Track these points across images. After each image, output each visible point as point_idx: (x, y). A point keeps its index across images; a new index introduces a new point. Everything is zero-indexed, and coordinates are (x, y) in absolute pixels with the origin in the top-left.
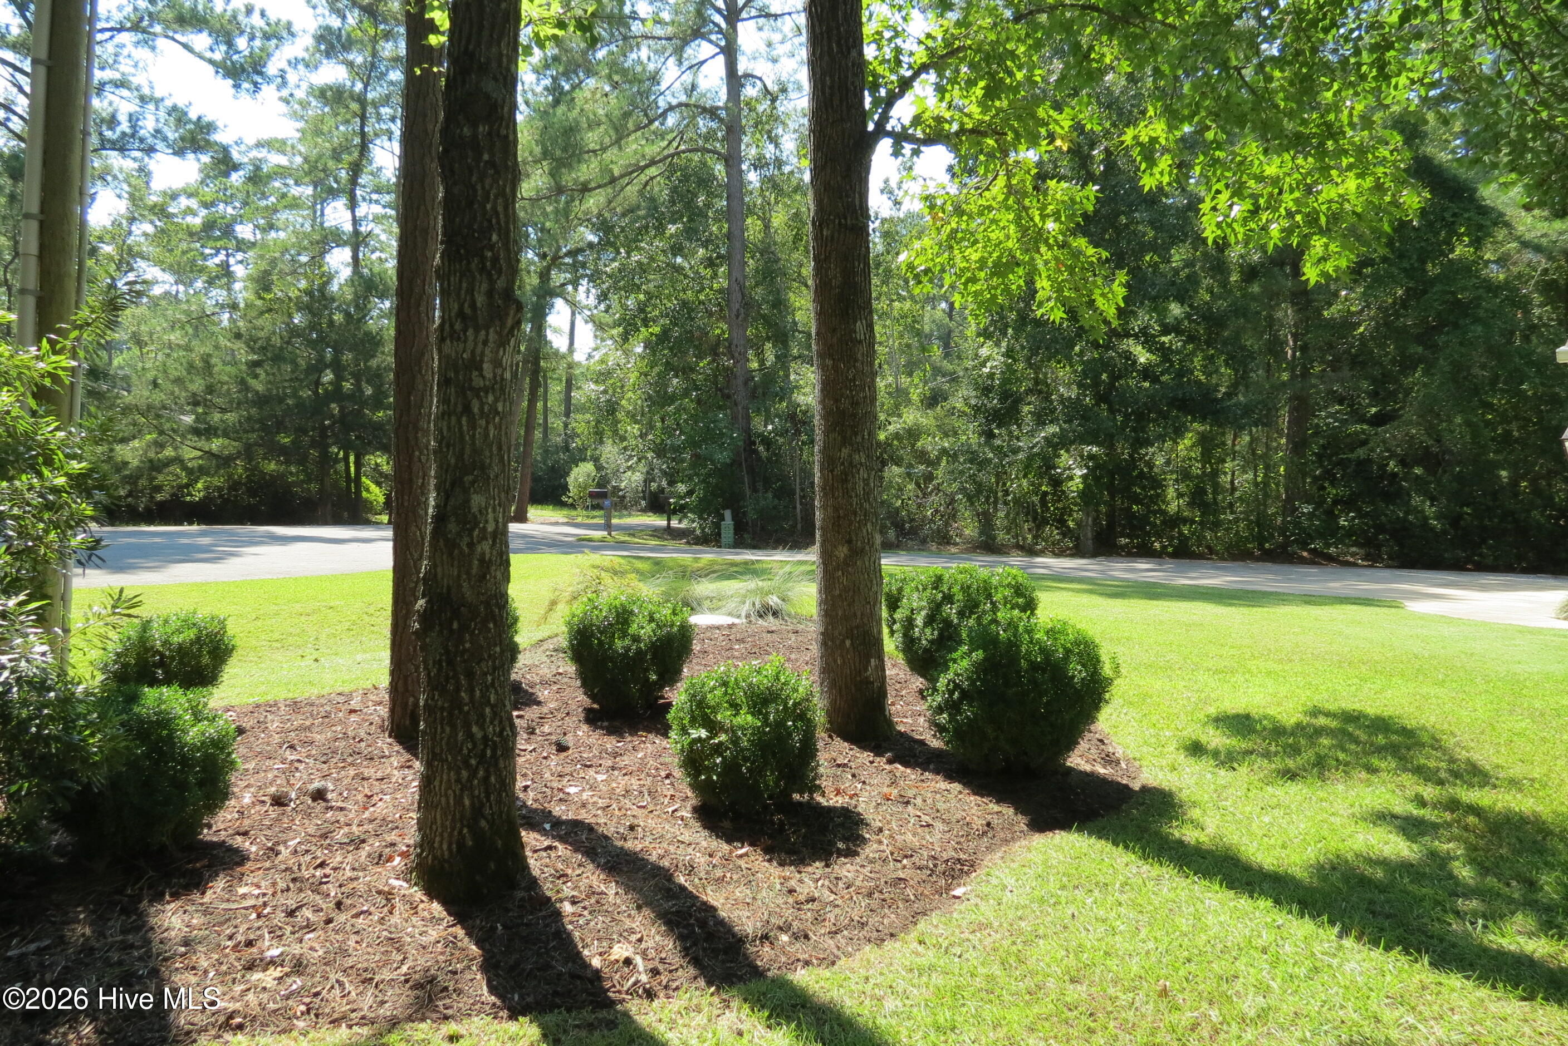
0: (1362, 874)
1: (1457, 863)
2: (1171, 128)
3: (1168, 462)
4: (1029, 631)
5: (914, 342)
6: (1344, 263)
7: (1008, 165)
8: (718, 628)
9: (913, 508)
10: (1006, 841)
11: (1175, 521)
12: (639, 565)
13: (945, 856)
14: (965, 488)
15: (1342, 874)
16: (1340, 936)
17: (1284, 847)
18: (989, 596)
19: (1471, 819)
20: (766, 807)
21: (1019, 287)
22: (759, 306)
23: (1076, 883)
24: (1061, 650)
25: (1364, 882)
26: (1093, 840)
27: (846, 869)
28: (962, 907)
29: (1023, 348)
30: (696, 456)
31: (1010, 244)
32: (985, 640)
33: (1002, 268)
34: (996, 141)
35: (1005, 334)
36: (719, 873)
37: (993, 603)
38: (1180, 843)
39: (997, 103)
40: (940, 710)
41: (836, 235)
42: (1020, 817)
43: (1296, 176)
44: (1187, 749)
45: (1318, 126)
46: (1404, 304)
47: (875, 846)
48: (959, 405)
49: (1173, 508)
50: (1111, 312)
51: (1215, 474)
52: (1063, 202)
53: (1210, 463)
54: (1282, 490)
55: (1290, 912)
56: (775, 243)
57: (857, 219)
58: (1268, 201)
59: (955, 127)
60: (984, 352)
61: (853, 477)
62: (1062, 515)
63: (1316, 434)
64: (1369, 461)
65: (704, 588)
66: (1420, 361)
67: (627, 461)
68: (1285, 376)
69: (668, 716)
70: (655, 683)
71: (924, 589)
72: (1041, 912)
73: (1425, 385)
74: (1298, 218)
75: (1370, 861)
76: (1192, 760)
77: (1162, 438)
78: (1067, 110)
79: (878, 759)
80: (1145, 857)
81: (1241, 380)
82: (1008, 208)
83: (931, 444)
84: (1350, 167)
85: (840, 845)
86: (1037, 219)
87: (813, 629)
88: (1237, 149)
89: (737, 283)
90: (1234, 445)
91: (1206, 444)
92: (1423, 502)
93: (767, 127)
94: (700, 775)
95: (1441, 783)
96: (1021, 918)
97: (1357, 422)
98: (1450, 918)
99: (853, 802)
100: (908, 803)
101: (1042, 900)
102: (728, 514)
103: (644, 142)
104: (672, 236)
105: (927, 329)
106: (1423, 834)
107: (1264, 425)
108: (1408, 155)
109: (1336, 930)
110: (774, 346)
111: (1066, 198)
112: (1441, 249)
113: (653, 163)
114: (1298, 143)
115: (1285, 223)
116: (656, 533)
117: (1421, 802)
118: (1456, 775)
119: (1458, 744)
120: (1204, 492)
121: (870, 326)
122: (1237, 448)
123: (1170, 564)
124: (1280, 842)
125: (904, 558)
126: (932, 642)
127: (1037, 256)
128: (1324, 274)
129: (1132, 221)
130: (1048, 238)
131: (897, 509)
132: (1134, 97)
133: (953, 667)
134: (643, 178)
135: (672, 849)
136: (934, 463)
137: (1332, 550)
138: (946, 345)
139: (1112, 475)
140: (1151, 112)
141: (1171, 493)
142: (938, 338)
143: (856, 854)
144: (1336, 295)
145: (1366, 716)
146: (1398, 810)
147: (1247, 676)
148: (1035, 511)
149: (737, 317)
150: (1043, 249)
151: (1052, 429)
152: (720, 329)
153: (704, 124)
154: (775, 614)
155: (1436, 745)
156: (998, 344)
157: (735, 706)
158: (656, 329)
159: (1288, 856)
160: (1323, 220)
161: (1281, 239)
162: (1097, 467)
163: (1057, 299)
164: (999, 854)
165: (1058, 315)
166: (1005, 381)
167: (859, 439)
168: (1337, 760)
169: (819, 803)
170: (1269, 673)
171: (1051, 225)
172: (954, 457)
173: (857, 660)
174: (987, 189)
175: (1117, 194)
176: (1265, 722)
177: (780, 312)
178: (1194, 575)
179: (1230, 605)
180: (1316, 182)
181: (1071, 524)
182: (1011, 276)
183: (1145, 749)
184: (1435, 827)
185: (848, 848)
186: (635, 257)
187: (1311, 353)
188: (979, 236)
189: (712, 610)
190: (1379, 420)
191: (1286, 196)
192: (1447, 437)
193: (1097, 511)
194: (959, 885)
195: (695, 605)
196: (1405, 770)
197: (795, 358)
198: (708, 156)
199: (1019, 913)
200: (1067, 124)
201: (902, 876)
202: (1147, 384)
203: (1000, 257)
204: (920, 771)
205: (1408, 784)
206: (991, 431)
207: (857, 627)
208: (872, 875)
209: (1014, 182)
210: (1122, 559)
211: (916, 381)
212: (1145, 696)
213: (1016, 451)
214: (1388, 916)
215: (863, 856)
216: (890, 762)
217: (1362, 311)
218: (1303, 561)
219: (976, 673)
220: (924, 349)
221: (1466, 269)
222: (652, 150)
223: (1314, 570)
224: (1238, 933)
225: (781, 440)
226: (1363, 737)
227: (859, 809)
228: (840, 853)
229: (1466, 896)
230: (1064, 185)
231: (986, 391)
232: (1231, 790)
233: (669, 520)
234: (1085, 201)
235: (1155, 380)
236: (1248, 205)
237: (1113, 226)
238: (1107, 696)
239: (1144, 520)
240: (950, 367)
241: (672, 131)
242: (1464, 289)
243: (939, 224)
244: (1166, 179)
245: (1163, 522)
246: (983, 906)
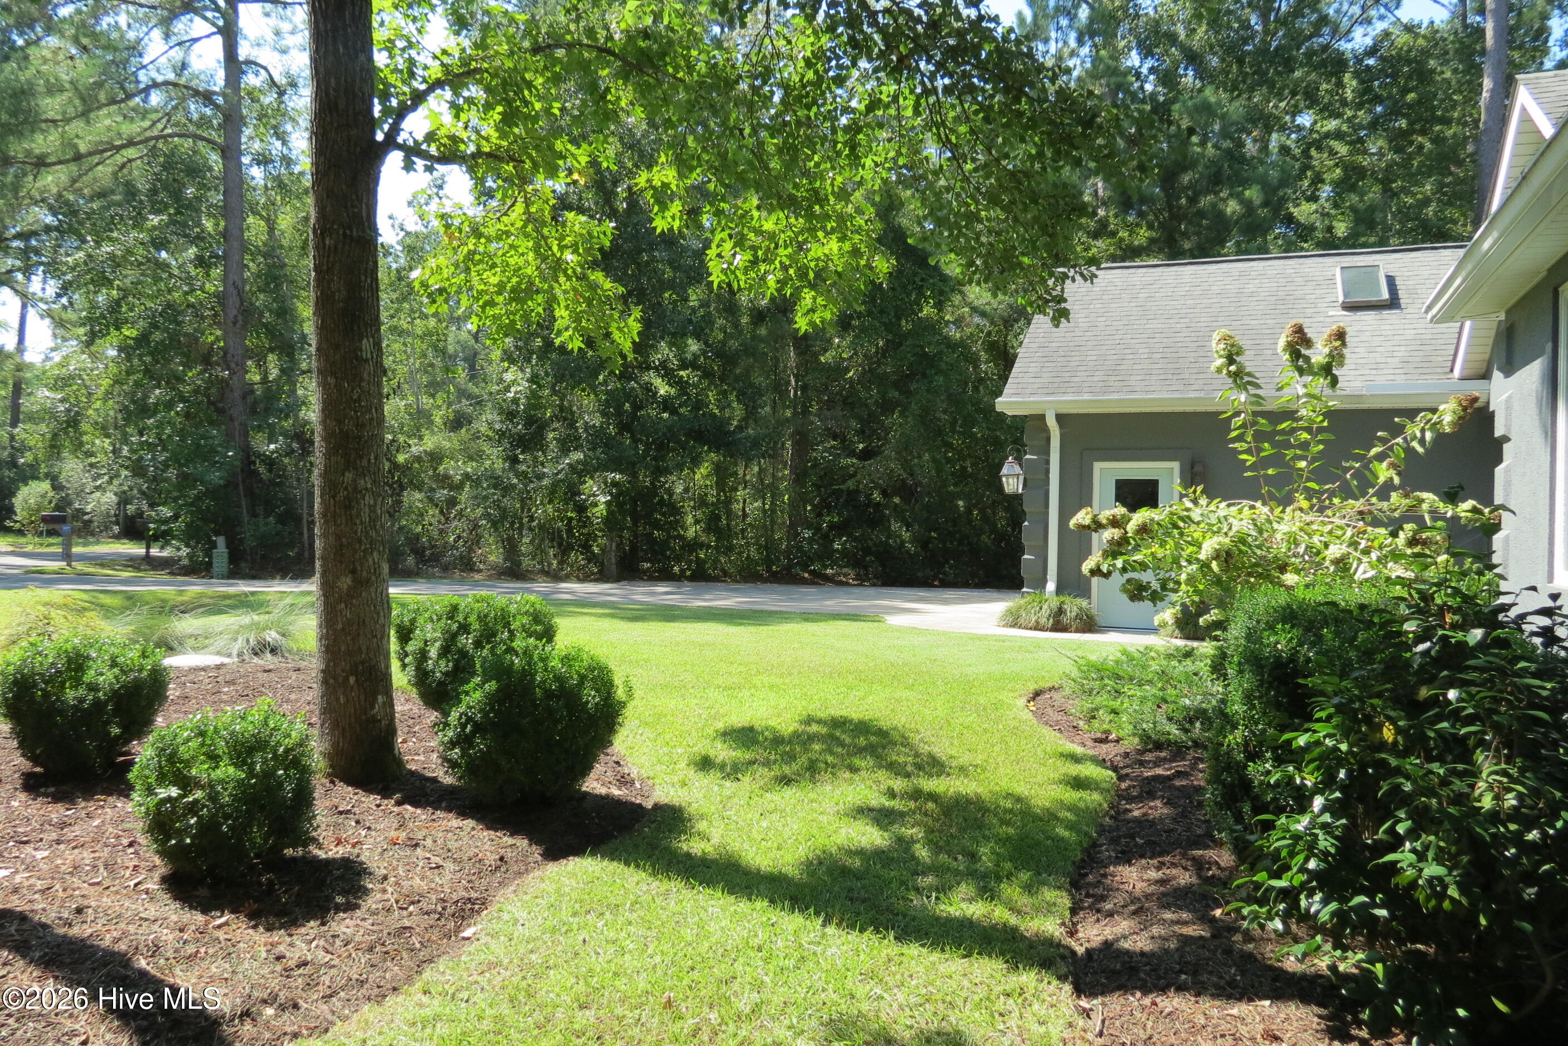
0: (844, 866)
1: (918, 846)
2: (681, 176)
3: (686, 490)
4: (544, 660)
5: (438, 362)
6: (828, 315)
7: (526, 192)
8: (203, 669)
9: (435, 534)
10: (519, 874)
11: (694, 545)
12: (107, 600)
13: (455, 897)
14: (489, 514)
15: (828, 868)
16: (824, 925)
17: (779, 849)
18: (507, 625)
19: (930, 805)
20: (252, 867)
21: (538, 314)
22: (261, 315)
23: (588, 907)
24: (575, 677)
25: (843, 872)
26: (606, 863)
27: (344, 925)
28: (472, 949)
29: (547, 374)
30: (183, 477)
31: (529, 271)
32: (498, 671)
33: (521, 294)
34: (514, 167)
35: (529, 361)
36: (191, 949)
37: (511, 632)
38: (688, 855)
39: (516, 130)
40: (452, 744)
41: (340, 246)
42: (534, 847)
43: (789, 233)
44: (696, 764)
45: (807, 191)
46: (884, 352)
47: (379, 896)
48: (483, 428)
49: (691, 533)
50: (627, 346)
51: (728, 502)
52: (581, 235)
53: (724, 491)
54: (786, 517)
55: (783, 909)
56: (281, 247)
57: (364, 231)
58: (765, 253)
59: (472, 148)
60: (509, 377)
61: (358, 503)
62: (587, 541)
63: (814, 466)
64: (857, 491)
65: (186, 625)
66: (898, 404)
67: (95, 480)
68: (788, 413)
69: (131, 776)
70: (117, 737)
71: (439, 620)
72: (553, 942)
73: (901, 424)
74: (791, 271)
75: (851, 853)
76: (701, 774)
77: (680, 467)
78: (585, 146)
79: (386, 802)
80: (654, 874)
81: (751, 414)
82: (527, 236)
83: (455, 468)
84: (833, 231)
85: (339, 900)
86: (555, 248)
87: (314, 665)
88: (739, 202)
89: (234, 286)
90: (745, 475)
91: (721, 473)
92: (900, 527)
93: (273, 122)
94: (169, 839)
95: (908, 775)
96: (532, 951)
97: (848, 456)
98: (912, 895)
99: (356, 851)
100: (417, 845)
101: (554, 930)
102: (221, 541)
103: (119, 119)
104: (154, 228)
105: (451, 349)
106: (892, 823)
107: (771, 456)
108: (879, 225)
109: (820, 921)
110: (279, 359)
111: (584, 232)
112: (911, 309)
113: (131, 143)
114: (790, 203)
115: (780, 275)
116: (133, 563)
117: (892, 794)
118: (919, 767)
119: (922, 740)
120: (718, 518)
121: (378, 344)
122: (748, 478)
123: (687, 587)
124: (775, 845)
125: (424, 586)
126: (446, 674)
127: (556, 285)
128: (812, 323)
129: (653, 259)
130: (566, 269)
131: (418, 534)
132: (654, 142)
133: (466, 700)
134: (119, 159)
135: (132, 928)
136: (460, 487)
137: (829, 571)
138: (472, 367)
139: (634, 501)
140: (663, 159)
141: (690, 520)
142: (465, 360)
143: (357, 907)
144: (829, 341)
145: (851, 721)
146: (874, 803)
147: (753, 691)
148: (561, 537)
149: (235, 323)
150: (562, 279)
151: (578, 456)
152: (212, 336)
153: (195, 108)
154: (273, 651)
155: (906, 742)
156: (522, 370)
157: (214, 758)
158: (134, 333)
159: (782, 856)
160: (811, 275)
161: (777, 290)
162: (620, 494)
163: (575, 329)
164: (512, 888)
165: (576, 344)
166: (529, 406)
167: (365, 463)
168: (826, 763)
169: (316, 857)
170: (771, 687)
171: (569, 256)
172: (476, 483)
173: (362, 697)
174: (505, 214)
175: (637, 231)
176: (766, 733)
177: (286, 322)
178: (707, 597)
179: (740, 624)
180: (806, 241)
181: (596, 550)
182: (530, 303)
183: (658, 768)
184: (902, 815)
185: (348, 903)
186: (107, 248)
187: (810, 393)
188: (498, 261)
189: (195, 649)
190: (866, 455)
191: (781, 251)
192: (917, 470)
193: (621, 537)
194: (469, 925)
195: (175, 644)
196: (880, 767)
197: (304, 372)
198: (200, 144)
199: (530, 947)
200: (584, 160)
201: (407, 924)
202: (665, 415)
203: (519, 283)
204: (431, 811)
205: (882, 779)
206: (516, 456)
207: (363, 663)
208: (374, 928)
209: (533, 210)
210: (642, 583)
211: (439, 402)
212: (660, 716)
213: (540, 477)
214: (864, 901)
215: (364, 909)
216: (399, 803)
217: (851, 357)
218: (803, 582)
219: (489, 704)
220: (447, 370)
221: (931, 327)
222: (131, 129)
223: (812, 590)
224: (737, 934)
225: (286, 460)
226: (848, 740)
227: (363, 858)
228: (338, 909)
229: (924, 874)
230: (583, 218)
231: (510, 415)
232: (736, 800)
233: (148, 548)
234: (602, 236)
235: (674, 412)
236: (748, 256)
237: (635, 262)
238: (620, 720)
239: (665, 544)
240: (476, 391)
241: (156, 111)
242: (930, 344)
243: (455, 243)
244: (676, 224)
245: (682, 548)
246: (493, 945)
